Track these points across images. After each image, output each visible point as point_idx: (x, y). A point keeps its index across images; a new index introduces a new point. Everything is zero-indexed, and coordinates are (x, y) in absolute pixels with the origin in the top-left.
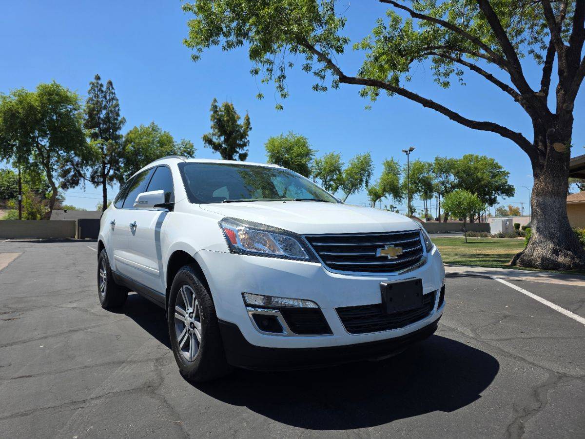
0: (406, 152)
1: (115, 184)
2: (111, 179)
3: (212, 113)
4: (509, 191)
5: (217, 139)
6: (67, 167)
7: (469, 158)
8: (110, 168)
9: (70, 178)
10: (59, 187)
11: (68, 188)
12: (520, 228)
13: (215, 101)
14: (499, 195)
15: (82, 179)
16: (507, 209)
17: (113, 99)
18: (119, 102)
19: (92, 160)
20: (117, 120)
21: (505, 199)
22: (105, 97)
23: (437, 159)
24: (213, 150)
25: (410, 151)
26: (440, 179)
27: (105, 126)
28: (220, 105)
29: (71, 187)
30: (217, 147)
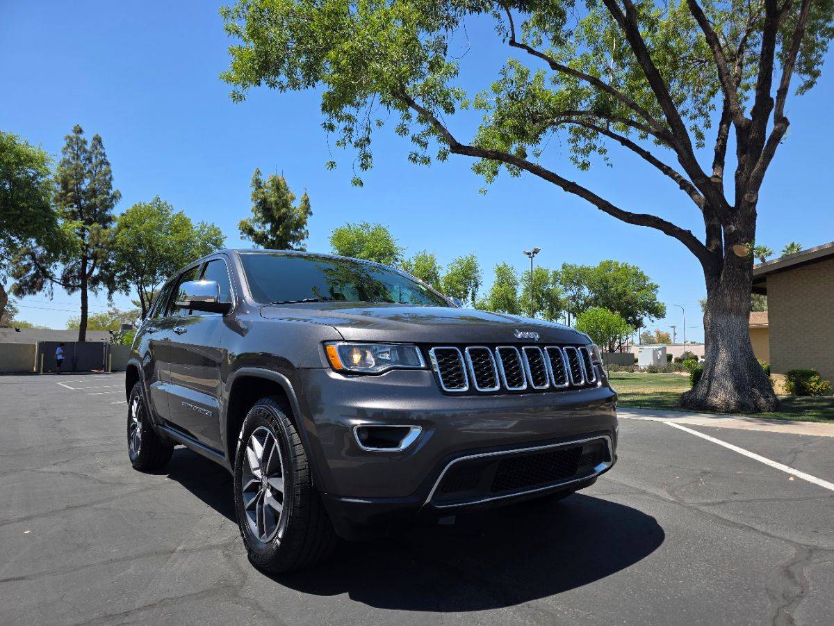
0: (529, 254)
1: (101, 289)
2: (95, 281)
3: (253, 189)
4: (657, 312)
5: (260, 228)
6: (25, 263)
7: (606, 266)
8: (94, 265)
9: (28, 279)
10: (10, 291)
11: (24, 294)
12: (673, 360)
13: (258, 172)
14: (645, 315)
15: (49, 281)
16: (654, 335)
17: (102, 163)
18: (112, 168)
19: (65, 253)
20: (108, 194)
21: (653, 321)
22: (89, 159)
23: (564, 267)
24: (254, 243)
25: (534, 253)
26: (570, 293)
27: (88, 202)
28: (266, 179)
29: (30, 293)
30: (260, 239)
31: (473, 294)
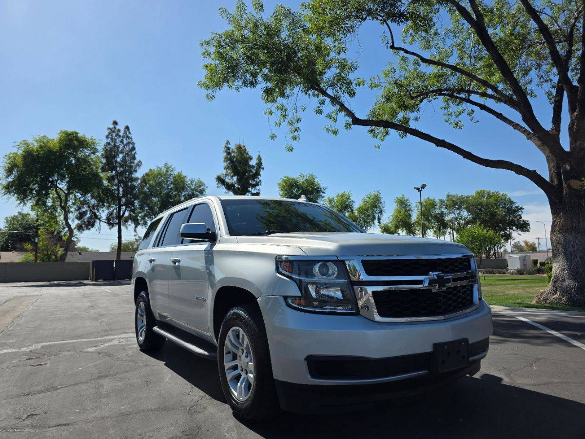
0: (418, 189)
1: (130, 225)
2: (126, 221)
3: (225, 154)
4: (524, 227)
5: (229, 180)
6: (84, 210)
7: (481, 194)
8: (126, 209)
9: (86, 220)
10: (75, 228)
11: (83, 230)
12: (538, 265)
13: (228, 142)
14: (514, 230)
15: (98, 221)
16: (523, 244)
17: (129, 143)
18: (136, 146)
19: (108, 202)
20: (134, 163)
21: (520, 234)
22: (122, 142)
23: (448, 196)
24: (226, 190)
25: (422, 188)
26: (453, 216)
27: (122, 169)
28: (233, 147)
29: (87, 229)
30: (229, 187)
31: (379, 219)
